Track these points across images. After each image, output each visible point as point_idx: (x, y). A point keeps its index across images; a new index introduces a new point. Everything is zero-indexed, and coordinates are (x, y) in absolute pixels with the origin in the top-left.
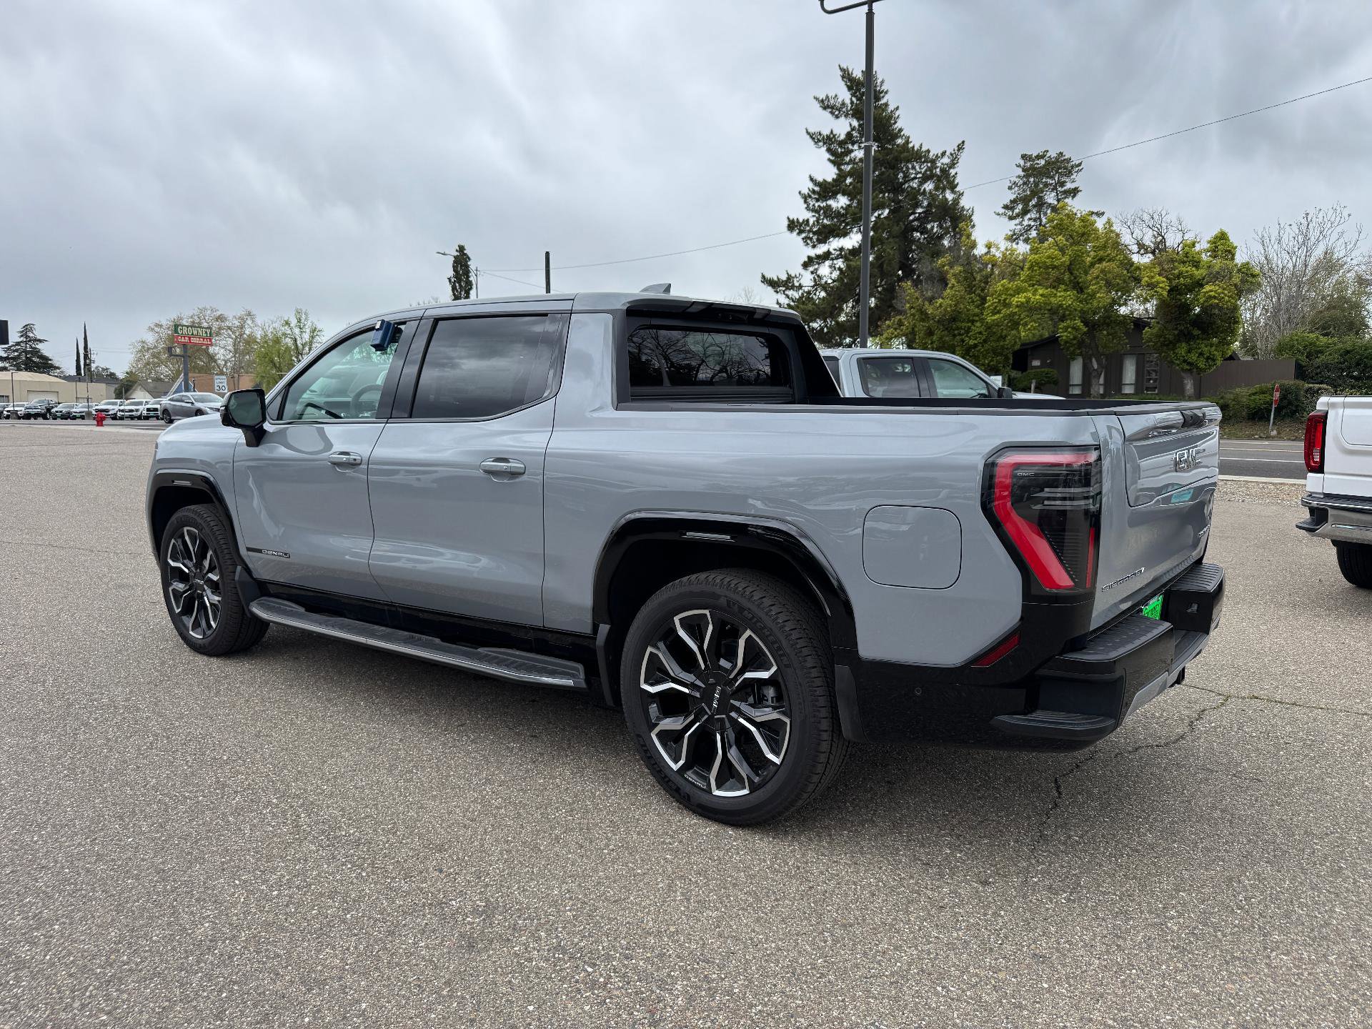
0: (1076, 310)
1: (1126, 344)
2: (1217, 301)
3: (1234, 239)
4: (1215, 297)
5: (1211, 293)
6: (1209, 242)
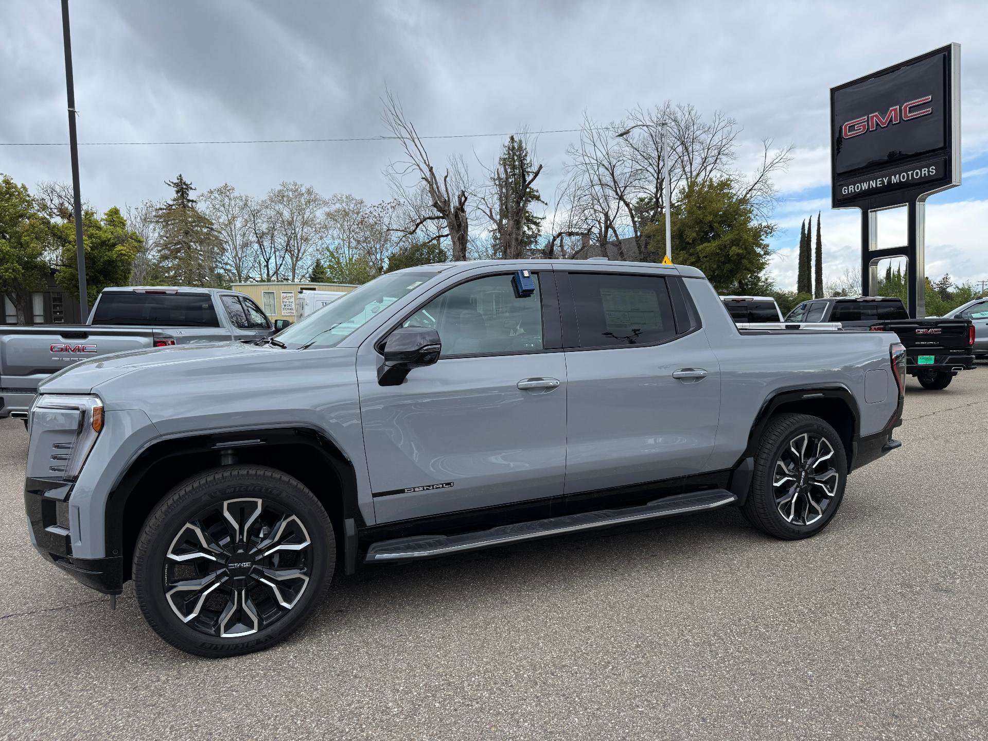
0: (14, 255)
1: (45, 284)
2: (126, 258)
3: (123, 214)
4: (125, 255)
5: (122, 252)
6: (105, 214)
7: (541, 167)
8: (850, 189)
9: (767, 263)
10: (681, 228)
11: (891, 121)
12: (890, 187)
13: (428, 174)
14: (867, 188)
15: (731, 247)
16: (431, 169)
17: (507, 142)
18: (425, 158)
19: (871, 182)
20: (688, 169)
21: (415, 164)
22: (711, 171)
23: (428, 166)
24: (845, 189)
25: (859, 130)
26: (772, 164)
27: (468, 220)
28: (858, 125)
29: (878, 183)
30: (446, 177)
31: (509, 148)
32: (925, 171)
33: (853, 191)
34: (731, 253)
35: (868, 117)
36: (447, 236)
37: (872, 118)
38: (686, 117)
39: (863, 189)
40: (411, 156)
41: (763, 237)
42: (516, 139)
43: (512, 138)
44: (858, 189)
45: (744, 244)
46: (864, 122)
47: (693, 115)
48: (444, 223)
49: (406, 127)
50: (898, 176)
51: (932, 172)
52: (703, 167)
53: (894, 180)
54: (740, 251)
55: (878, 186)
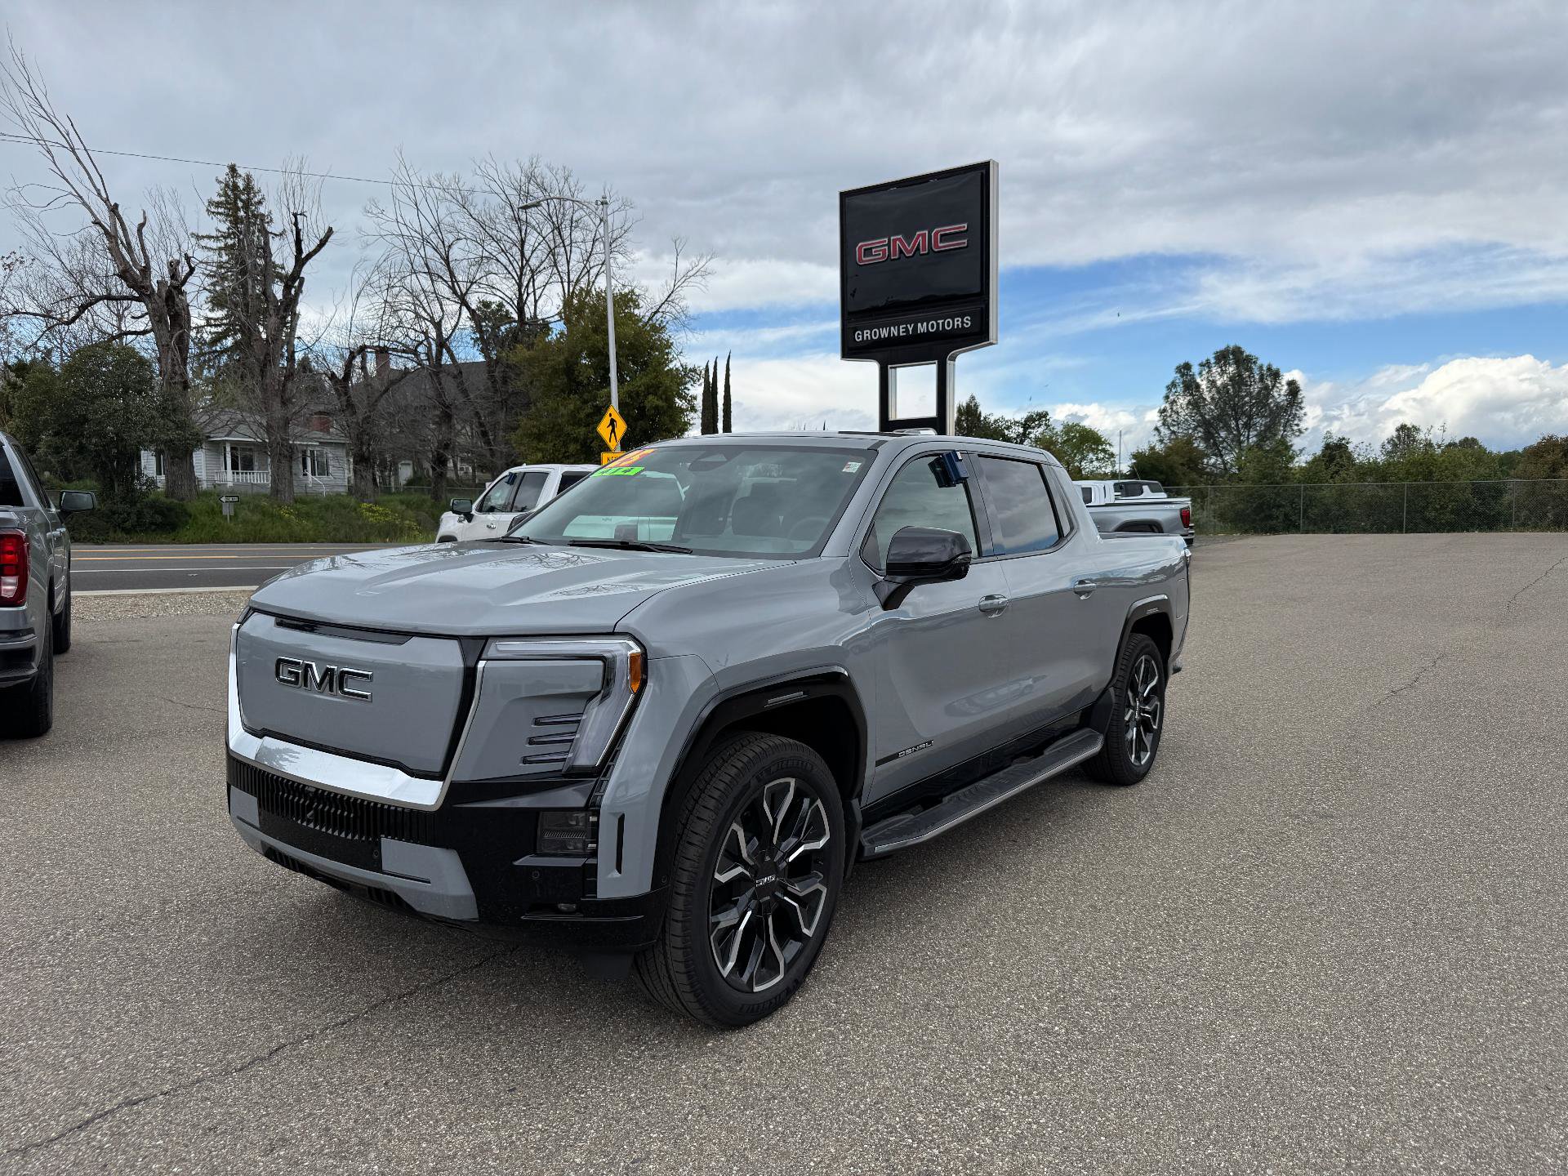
7: (330, 231)
8: (865, 335)
9: (691, 422)
10: (570, 359)
11: (918, 249)
12: (915, 339)
13: (105, 216)
14: (886, 336)
15: (646, 396)
16: (114, 210)
17: (223, 174)
18: (100, 186)
19: (892, 328)
20: (563, 268)
21: (71, 193)
22: (597, 275)
23: (106, 201)
24: (859, 334)
25: (878, 256)
26: (686, 277)
27: (190, 308)
28: (878, 248)
29: (901, 330)
30: (142, 226)
31: (227, 185)
32: (958, 322)
33: (869, 338)
34: (648, 405)
35: (889, 240)
36: (144, 332)
37: (895, 241)
38: (561, 185)
39: (882, 336)
40: (64, 178)
41: (688, 386)
42: (241, 171)
43: (233, 169)
44: (875, 336)
45: (665, 392)
46: (885, 245)
47: (572, 184)
48: (138, 308)
49: (56, 123)
50: (925, 324)
51: (967, 324)
52: (586, 270)
53: (922, 328)
54: (660, 403)
55: (901, 334)
